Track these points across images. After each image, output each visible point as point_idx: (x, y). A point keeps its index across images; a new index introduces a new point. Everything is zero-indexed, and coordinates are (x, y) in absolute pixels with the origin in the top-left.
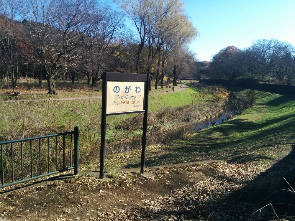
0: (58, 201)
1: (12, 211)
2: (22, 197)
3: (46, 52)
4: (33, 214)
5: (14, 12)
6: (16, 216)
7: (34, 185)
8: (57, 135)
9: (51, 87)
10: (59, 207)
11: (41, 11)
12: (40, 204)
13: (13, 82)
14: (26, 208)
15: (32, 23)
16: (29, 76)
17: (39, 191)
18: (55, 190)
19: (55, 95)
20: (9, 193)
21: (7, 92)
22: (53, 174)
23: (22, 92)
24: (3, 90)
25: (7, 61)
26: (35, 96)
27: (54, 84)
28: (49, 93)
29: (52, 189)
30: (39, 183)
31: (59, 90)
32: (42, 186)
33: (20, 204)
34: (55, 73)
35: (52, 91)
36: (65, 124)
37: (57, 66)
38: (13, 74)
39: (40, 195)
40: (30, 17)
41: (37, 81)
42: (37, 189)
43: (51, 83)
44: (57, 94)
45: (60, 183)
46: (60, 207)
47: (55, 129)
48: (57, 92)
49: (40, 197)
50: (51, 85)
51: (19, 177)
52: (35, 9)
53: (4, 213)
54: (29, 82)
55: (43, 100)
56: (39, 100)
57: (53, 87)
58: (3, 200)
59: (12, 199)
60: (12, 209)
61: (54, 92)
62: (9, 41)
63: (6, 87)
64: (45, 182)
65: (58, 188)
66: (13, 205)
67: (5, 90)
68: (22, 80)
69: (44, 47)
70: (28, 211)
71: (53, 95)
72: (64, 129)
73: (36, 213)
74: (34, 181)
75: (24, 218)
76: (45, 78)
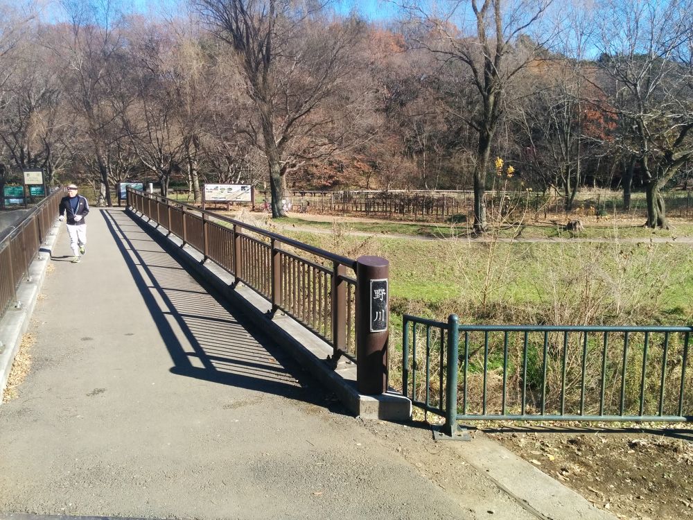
0: (683, 488)
1: (579, 475)
2: (600, 452)
3: (650, 125)
4: (623, 497)
5: (583, 41)
6: (587, 489)
7: (625, 435)
8: (689, 329)
9: (655, 210)
10: (685, 505)
11: (648, 26)
12: (639, 480)
13: (567, 199)
14: (607, 480)
15: (623, 59)
16: (600, 184)
17: (636, 450)
18: (674, 460)
19: (664, 231)
20: (572, 436)
21: (554, 221)
22: (650, 421)
23: (585, 221)
24: (545, 217)
25: (558, 153)
26: (616, 232)
27: (662, 203)
28: (650, 224)
29: (667, 456)
30: (635, 432)
31: (673, 216)
32: (643, 442)
33: (596, 467)
34: (667, 175)
35: (656, 218)
36: (683, 305)
37: (676, 156)
38: (569, 180)
39: (639, 462)
40: (620, 46)
41: (620, 194)
42: (633, 446)
43: (654, 201)
44: (667, 228)
45: (687, 449)
46: (688, 504)
47: (657, 314)
48: (669, 221)
49: (638, 464)
50: (654, 205)
51: (572, 407)
52: (632, 24)
53: (564, 473)
54: (602, 199)
55: (635, 240)
56: (623, 241)
57: (659, 211)
58: (561, 447)
59: (579, 450)
60: (579, 470)
61: (660, 223)
62: (568, 107)
63: (551, 210)
64: (650, 435)
65: (683, 458)
66: (582, 464)
67: (550, 217)
68: (584, 194)
69: (645, 112)
70: (612, 486)
71: (657, 229)
72: (681, 317)
73: (631, 499)
74: (605, 425)
75: (604, 500)
76: (638, 187)
